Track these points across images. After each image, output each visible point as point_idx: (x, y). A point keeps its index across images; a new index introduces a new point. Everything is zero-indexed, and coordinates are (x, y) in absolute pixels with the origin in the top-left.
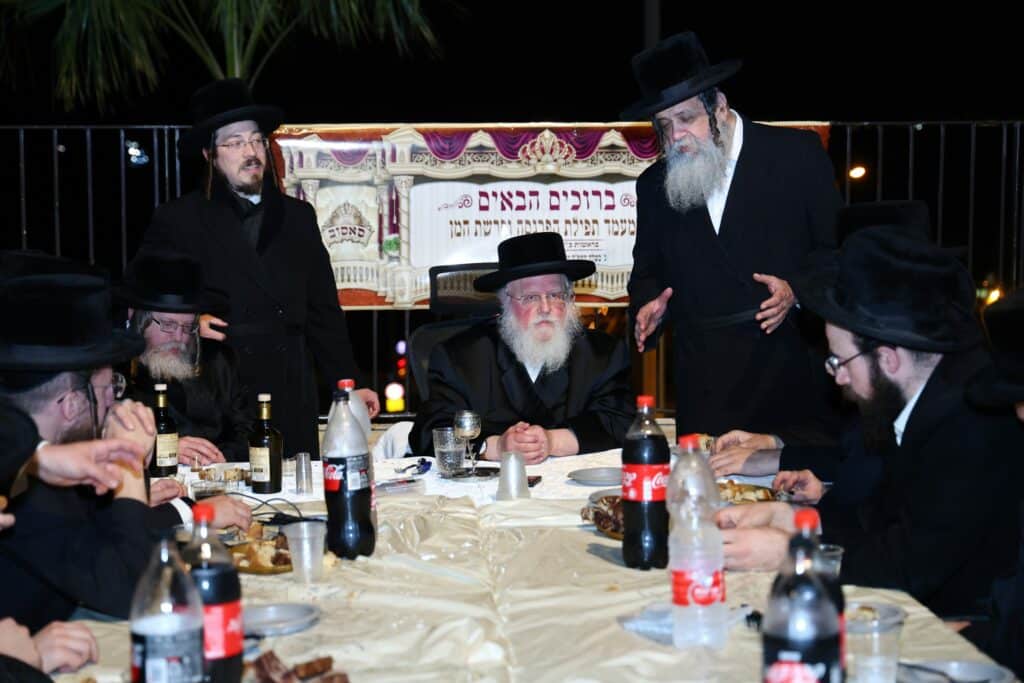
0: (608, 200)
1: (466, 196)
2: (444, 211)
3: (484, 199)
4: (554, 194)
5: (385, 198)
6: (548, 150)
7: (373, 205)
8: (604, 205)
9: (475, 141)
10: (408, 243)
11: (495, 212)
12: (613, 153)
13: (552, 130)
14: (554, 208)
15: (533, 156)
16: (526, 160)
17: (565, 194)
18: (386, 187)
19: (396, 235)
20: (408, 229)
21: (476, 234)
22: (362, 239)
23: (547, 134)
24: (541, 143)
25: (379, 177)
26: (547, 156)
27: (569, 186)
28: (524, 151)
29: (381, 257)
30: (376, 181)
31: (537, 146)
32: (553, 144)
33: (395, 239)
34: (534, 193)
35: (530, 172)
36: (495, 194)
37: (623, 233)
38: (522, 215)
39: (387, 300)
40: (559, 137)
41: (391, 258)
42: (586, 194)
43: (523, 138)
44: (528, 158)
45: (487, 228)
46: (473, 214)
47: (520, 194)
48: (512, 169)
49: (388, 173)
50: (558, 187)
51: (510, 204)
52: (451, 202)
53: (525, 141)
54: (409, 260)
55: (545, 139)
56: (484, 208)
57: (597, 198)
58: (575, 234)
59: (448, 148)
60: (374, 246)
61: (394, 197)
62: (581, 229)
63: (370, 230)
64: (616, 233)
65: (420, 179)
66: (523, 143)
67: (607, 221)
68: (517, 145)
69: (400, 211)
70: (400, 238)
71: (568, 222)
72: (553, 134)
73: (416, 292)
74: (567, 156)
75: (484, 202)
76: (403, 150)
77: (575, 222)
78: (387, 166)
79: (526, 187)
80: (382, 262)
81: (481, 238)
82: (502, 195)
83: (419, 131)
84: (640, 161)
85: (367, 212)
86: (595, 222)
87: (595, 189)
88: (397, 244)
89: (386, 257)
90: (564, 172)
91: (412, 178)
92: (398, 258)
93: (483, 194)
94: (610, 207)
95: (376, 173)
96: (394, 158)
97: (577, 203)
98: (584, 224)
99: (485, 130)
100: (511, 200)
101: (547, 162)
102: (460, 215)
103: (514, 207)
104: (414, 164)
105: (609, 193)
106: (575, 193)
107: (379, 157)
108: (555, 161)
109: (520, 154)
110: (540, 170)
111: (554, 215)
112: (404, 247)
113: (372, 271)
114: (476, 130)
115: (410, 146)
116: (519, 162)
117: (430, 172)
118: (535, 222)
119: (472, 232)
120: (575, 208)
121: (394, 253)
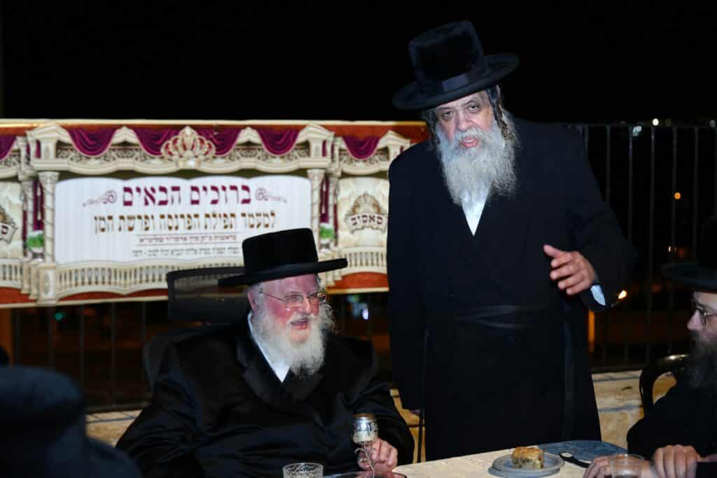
0: (244, 195)
1: (110, 192)
2: (87, 208)
3: (127, 194)
4: (195, 189)
5: (30, 195)
6: (189, 147)
7: (17, 200)
8: (240, 201)
9: (119, 137)
10: (53, 240)
11: (138, 207)
12: (249, 150)
13: (193, 127)
14: (195, 202)
15: (175, 153)
16: (167, 156)
17: (205, 189)
18: (30, 183)
19: (40, 232)
20: (53, 225)
21: (120, 229)
22: (5, 237)
23: (188, 131)
24: (183, 140)
25: (24, 173)
26: (189, 153)
27: (208, 182)
28: (167, 147)
29: (25, 254)
30: (21, 177)
31: (179, 142)
32: (195, 141)
33: (40, 235)
34: (176, 189)
35: (172, 168)
36: (138, 190)
37: (259, 226)
38: (165, 210)
39: (31, 297)
40: (200, 134)
41: (35, 256)
42: (224, 188)
43: (165, 135)
44: (170, 154)
45: (131, 223)
46: (118, 209)
47: (163, 189)
48: (156, 165)
49: (32, 169)
50: (197, 182)
51: (153, 199)
52: (95, 198)
53: (168, 138)
54: (53, 257)
55: (187, 136)
56: (128, 203)
57: (234, 192)
58: (214, 227)
59: (92, 143)
60: (17, 244)
61: (39, 193)
62: (220, 223)
63: (13, 227)
64: (252, 226)
65: (65, 175)
66: (165, 140)
67: (243, 215)
68: (161, 141)
69: (45, 207)
70: (44, 234)
71: (207, 216)
72: (194, 131)
73: (61, 289)
74: (207, 153)
75: (128, 197)
76: (49, 147)
77: (214, 216)
78: (32, 163)
79: (168, 183)
80: (26, 259)
81: (125, 232)
82: (146, 191)
83: (64, 127)
84: (274, 157)
85: (10, 208)
86: (233, 215)
87: (233, 184)
88: (41, 241)
89: (30, 255)
90: (205, 167)
91: (57, 174)
92: (42, 255)
93: (127, 190)
94: (246, 201)
95: (20, 169)
96: (38, 154)
97: (216, 198)
98: (223, 218)
99: (129, 127)
100: (154, 195)
101: (189, 158)
102: (104, 210)
103: (157, 201)
104: (60, 160)
105: (246, 188)
106: (214, 188)
107: (23, 153)
108: (196, 157)
109: (162, 150)
110: (182, 165)
111: (194, 209)
112: (48, 244)
113: (16, 268)
114: (120, 126)
115: (55, 141)
116: (162, 158)
117: (76, 167)
118: (176, 216)
119: (116, 228)
120: (214, 202)
121: (38, 250)
